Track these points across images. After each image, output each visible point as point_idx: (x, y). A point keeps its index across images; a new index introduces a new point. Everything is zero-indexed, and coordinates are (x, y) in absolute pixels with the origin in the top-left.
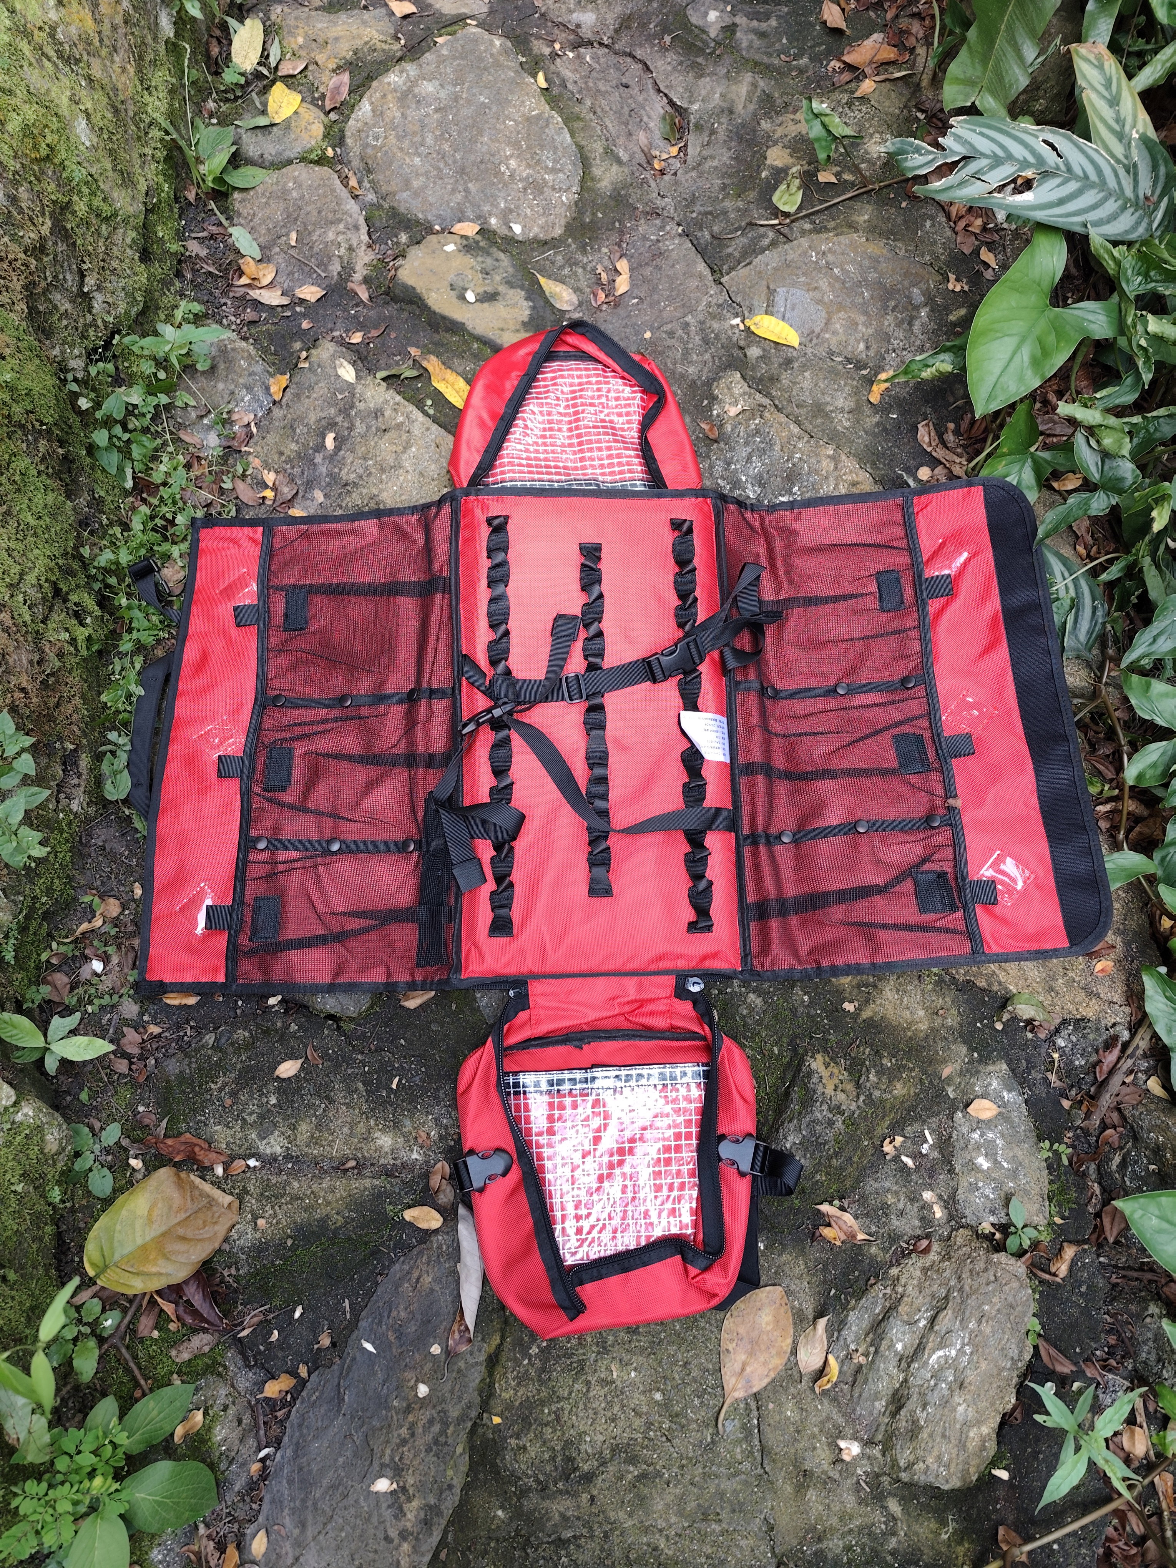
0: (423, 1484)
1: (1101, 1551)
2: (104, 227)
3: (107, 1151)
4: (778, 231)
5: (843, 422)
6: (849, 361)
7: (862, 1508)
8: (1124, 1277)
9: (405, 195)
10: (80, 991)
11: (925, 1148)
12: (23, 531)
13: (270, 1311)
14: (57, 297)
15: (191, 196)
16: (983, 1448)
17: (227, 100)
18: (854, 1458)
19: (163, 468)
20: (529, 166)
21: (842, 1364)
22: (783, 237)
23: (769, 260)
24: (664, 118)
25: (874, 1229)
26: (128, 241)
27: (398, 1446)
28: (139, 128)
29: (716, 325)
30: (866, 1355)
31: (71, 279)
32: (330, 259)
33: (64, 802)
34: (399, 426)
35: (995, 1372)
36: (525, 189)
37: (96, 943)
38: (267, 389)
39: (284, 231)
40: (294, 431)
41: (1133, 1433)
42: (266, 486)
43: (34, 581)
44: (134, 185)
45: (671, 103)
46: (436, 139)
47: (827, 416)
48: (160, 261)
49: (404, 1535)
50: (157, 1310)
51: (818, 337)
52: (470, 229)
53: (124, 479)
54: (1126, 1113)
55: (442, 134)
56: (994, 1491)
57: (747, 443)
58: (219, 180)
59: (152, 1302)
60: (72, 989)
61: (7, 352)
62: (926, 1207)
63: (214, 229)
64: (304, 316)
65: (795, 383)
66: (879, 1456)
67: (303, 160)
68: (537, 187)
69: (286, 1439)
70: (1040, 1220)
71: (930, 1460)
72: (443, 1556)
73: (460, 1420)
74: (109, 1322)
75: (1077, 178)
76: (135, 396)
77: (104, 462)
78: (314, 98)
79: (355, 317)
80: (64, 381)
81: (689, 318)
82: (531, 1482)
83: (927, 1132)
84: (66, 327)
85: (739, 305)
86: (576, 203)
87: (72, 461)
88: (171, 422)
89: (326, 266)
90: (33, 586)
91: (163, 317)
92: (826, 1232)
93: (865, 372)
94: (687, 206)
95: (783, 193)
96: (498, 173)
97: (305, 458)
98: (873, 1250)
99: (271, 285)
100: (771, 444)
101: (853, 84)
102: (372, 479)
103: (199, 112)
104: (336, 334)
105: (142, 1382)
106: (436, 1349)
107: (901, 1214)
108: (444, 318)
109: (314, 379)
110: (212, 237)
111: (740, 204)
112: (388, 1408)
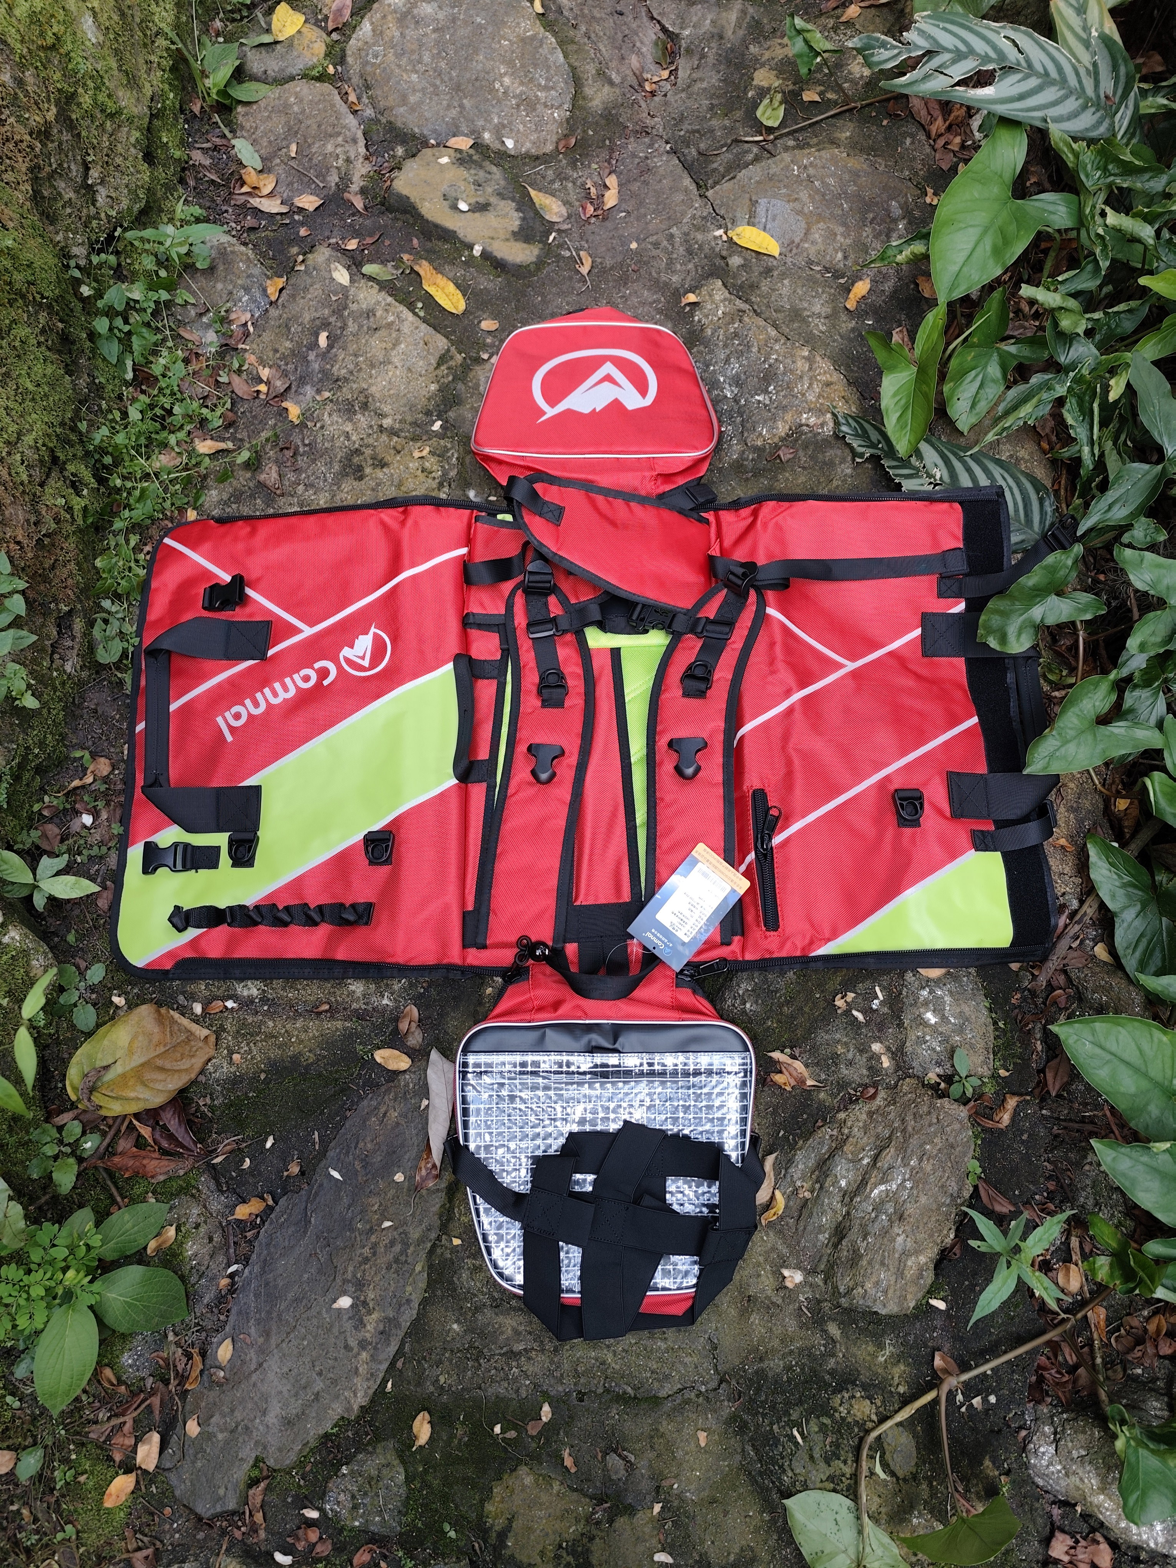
0: (383, 1298)
1: (1034, 1378)
2: (108, 123)
3: (92, 989)
4: (763, 147)
5: (819, 326)
6: (827, 270)
7: (803, 1333)
8: (1065, 1128)
9: (402, 109)
10: (71, 841)
11: (875, 1005)
12: (21, 394)
13: (243, 1140)
14: (61, 184)
15: (196, 109)
16: (920, 1276)
17: (234, 20)
18: (797, 1286)
19: (162, 361)
20: (522, 83)
21: (788, 1199)
22: (766, 152)
23: (752, 174)
24: (656, 44)
25: (823, 1077)
26: (132, 140)
27: (361, 1264)
28: (145, 35)
29: (700, 237)
30: (812, 1192)
31: (75, 170)
32: (328, 169)
33: (58, 662)
34: (390, 325)
35: (934, 1206)
36: (518, 106)
37: (86, 798)
38: (265, 290)
39: (284, 143)
40: (289, 330)
41: (1068, 1270)
42: (261, 381)
43: (32, 443)
44: (140, 88)
45: (664, 29)
46: (433, 57)
47: (804, 320)
48: (164, 166)
49: (363, 1344)
50: (135, 1134)
51: (798, 247)
52: (463, 143)
53: (125, 371)
54: (1072, 975)
55: (439, 53)
56: (932, 1320)
57: (725, 346)
58: (223, 93)
59: (131, 1128)
60: (62, 841)
61: (10, 225)
62: (876, 1057)
63: (218, 141)
64: (302, 224)
65: (774, 290)
66: (821, 1283)
67: (305, 77)
68: (529, 104)
69: (254, 1257)
70: (985, 1071)
71: (868, 1285)
72: (399, 1364)
73: (420, 1241)
74: (89, 1145)
75: (1038, 75)
76: (137, 293)
77: (105, 351)
78: (317, 20)
79: (351, 225)
80: (67, 267)
81: (674, 230)
82: (485, 1299)
83: (877, 989)
84: (70, 215)
85: (723, 217)
86: (568, 120)
87: (73, 343)
88: (171, 319)
89: (324, 177)
90: (30, 447)
91: (165, 220)
92: (778, 1078)
93: (842, 281)
94: (675, 125)
95: (767, 107)
96: (493, 90)
97: (299, 355)
98: (822, 1095)
99: (271, 195)
100: (749, 346)
101: (839, 11)
102: (362, 375)
103: (206, 31)
104: (333, 241)
105: (119, 1199)
106: (399, 1177)
107: (850, 1063)
108: (436, 226)
109: (309, 281)
110: (216, 148)
111: (727, 122)
112: (352, 1230)
